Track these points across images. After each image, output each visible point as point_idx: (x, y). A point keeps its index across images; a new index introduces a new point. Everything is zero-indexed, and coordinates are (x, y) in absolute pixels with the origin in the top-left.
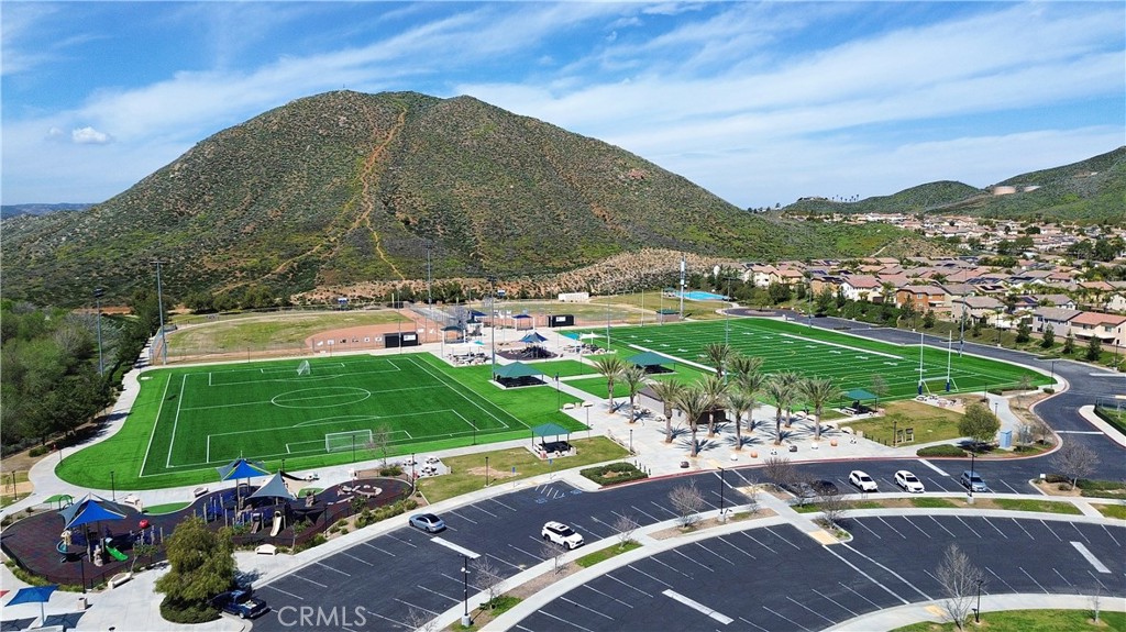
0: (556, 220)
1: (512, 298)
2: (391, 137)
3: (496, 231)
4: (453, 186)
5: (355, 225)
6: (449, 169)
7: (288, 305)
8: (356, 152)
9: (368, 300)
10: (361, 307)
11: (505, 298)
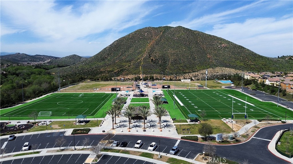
0: (194, 59)
1: (167, 80)
2: (157, 38)
3: (175, 62)
4: (168, 50)
5: (139, 60)
6: (169, 46)
7: (111, 80)
8: (147, 42)
9: (130, 79)
10: (127, 81)
11: (166, 80)
